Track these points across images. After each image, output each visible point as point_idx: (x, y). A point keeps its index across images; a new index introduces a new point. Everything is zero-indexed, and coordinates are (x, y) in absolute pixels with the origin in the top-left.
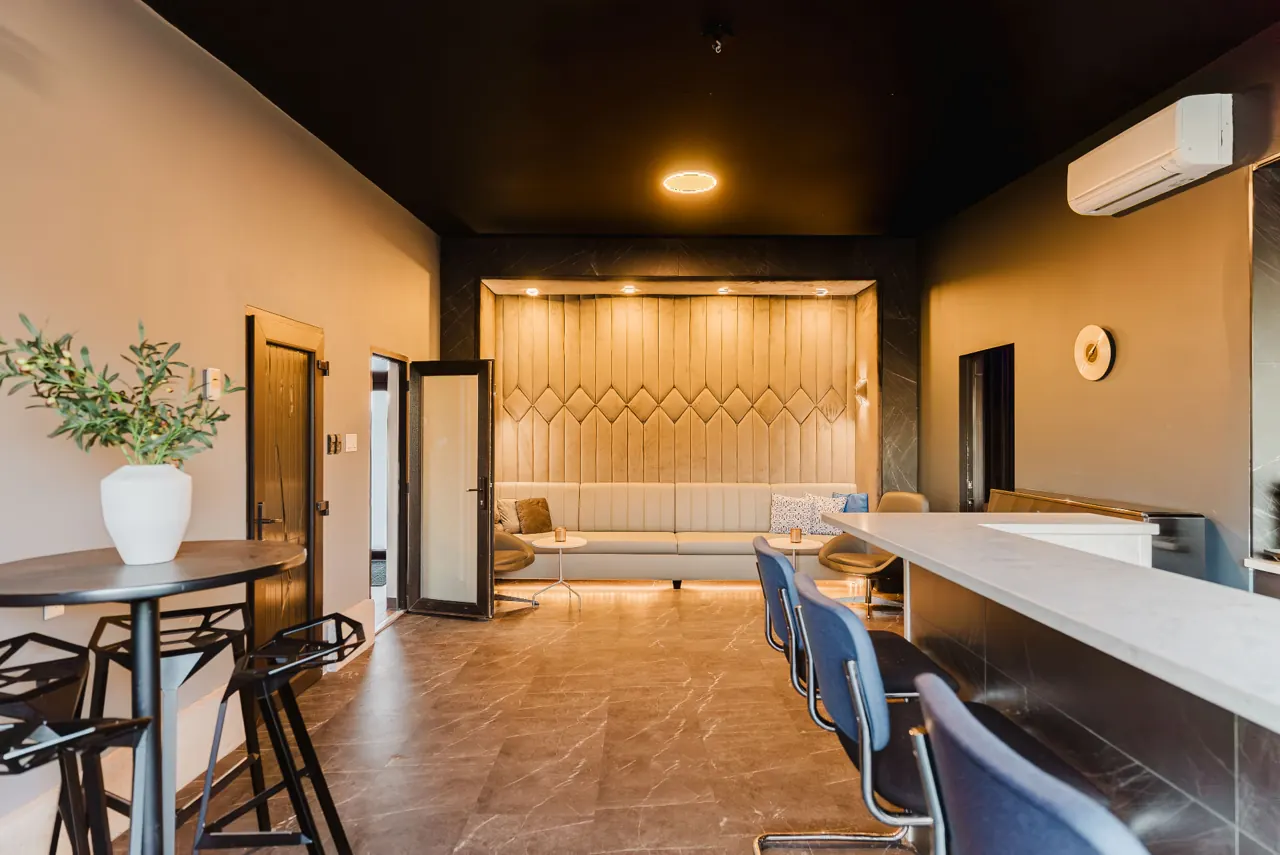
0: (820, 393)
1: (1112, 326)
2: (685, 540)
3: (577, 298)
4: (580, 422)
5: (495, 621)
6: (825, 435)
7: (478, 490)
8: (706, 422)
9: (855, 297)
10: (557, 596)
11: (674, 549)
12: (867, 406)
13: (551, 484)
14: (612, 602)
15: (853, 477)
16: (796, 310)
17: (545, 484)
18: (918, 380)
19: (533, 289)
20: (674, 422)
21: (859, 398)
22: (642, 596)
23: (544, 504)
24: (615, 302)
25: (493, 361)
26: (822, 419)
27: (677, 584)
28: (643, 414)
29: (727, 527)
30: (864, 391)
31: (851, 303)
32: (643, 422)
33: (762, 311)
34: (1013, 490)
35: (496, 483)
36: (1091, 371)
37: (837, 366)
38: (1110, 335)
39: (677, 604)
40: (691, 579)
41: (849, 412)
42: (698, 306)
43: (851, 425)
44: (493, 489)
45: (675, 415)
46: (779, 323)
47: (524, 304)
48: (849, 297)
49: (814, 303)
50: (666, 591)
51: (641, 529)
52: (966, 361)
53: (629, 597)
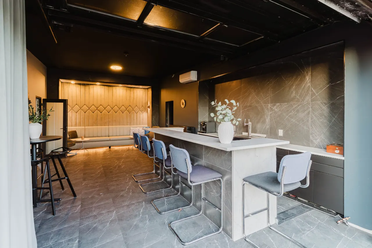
0: (140, 107)
1: (185, 100)
2: (111, 138)
3: (84, 85)
4: (85, 113)
5: (67, 158)
6: (141, 116)
7: (63, 129)
8: (116, 113)
9: (148, 89)
10: (81, 152)
11: (109, 140)
12: (149, 110)
13: (77, 127)
14: (94, 152)
15: (147, 124)
16: (135, 90)
17: (75, 127)
18: (159, 105)
19: (73, 82)
20: (109, 113)
21: (148, 108)
22: (101, 150)
23: (75, 132)
24: (94, 86)
25: (67, 100)
26: (141, 112)
27: (110, 147)
28: (101, 111)
29: (121, 135)
30: (149, 107)
31: (147, 90)
32: (101, 113)
33: (128, 90)
34: (173, 125)
35: (68, 127)
36: (183, 106)
37: (144, 102)
38: (185, 101)
39: (110, 151)
40: (113, 146)
41: (146, 111)
42: (114, 88)
43: (147, 114)
44: (67, 128)
45: (109, 111)
46: (132, 92)
47: (69, 85)
48: (146, 88)
49: (139, 89)
50: (108, 149)
51: (101, 136)
52: (167, 103)
53: (98, 151)
